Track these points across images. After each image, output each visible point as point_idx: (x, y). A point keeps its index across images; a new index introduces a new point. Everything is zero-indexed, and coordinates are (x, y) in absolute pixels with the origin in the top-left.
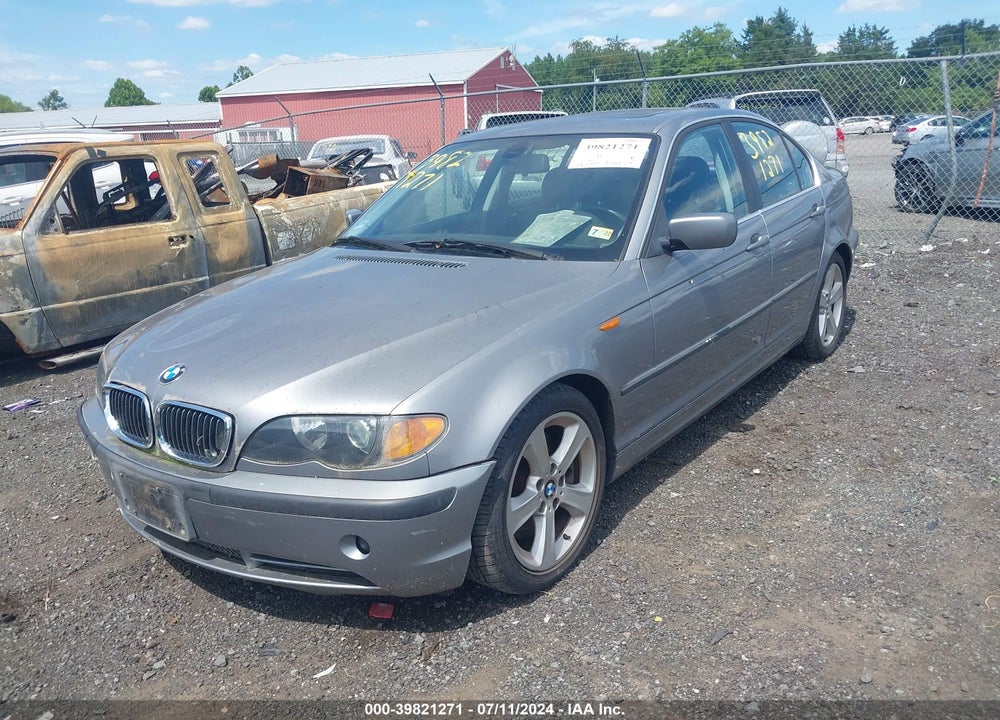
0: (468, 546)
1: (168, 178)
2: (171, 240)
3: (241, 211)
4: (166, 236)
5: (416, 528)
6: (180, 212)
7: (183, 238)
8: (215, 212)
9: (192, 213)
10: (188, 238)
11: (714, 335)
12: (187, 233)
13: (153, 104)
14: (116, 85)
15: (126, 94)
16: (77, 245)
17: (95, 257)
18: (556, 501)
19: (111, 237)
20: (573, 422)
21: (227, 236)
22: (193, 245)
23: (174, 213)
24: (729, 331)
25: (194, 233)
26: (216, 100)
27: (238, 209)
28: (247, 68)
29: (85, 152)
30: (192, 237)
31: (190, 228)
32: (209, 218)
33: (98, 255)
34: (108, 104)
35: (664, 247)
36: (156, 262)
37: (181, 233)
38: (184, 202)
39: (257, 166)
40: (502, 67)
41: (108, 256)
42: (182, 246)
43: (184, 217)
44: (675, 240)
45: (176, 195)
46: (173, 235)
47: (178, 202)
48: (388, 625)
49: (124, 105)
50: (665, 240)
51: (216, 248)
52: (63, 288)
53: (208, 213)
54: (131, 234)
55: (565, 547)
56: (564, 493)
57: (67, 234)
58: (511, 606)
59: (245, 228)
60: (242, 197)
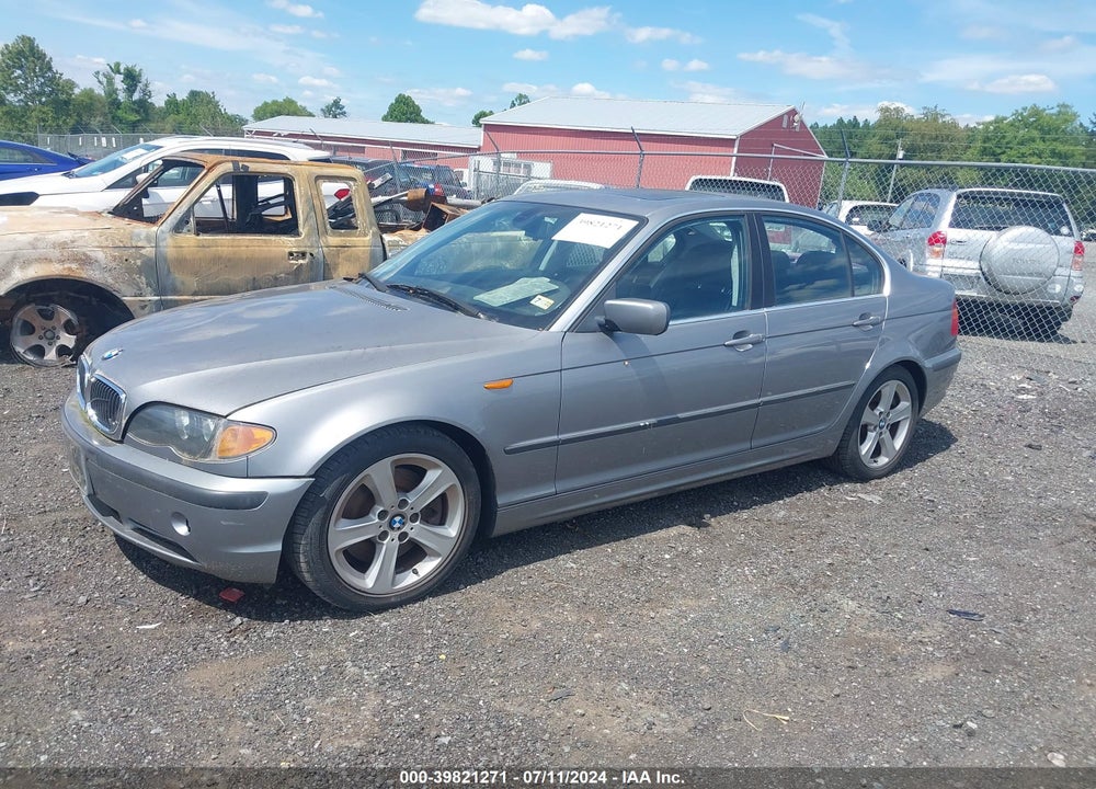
0: (278, 547)
1: (301, 198)
2: (291, 254)
3: (368, 238)
4: (287, 250)
5: (225, 519)
6: (307, 229)
7: (304, 254)
8: (341, 235)
9: (319, 232)
10: (308, 255)
11: (653, 420)
12: (308, 250)
13: (428, 122)
14: (397, 100)
15: (405, 111)
16: (204, 246)
17: (217, 259)
18: (403, 536)
19: (235, 243)
20: (436, 466)
21: (348, 259)
22: (312, 262)
23: (301, 229)
24: (678, 420)
25: (315, 252)
26: (480, 126)
27: (365, 235)
28: (526, 97)
29: (231, 165)
30: (311, 254)
31: (312, 247)
32: (334, 240)
33: (220, 258)
34: (385, 119)
35: (600, 325)
36: (273, 272)
37: (302, 249)
38: (313, 221)
39: (405, 198)
40: (785, 125)
41: (229, 260)
42: (301, 261)
43: (309, 235)
44: (610, 321)
45: (305, 214)
46: (294, 250)
47: (306, 220)
48: (227, 606)
49: (399, 121)
50: (601, 319)
51: (335, 269)
52: (183, 283)
53: (334, 235)
54: (255, 243)
55: (409, 579)
56: (416, 530)
57: (198, 235)
58: (333, 617)
59: (368, 255)
60: (371, 225)
